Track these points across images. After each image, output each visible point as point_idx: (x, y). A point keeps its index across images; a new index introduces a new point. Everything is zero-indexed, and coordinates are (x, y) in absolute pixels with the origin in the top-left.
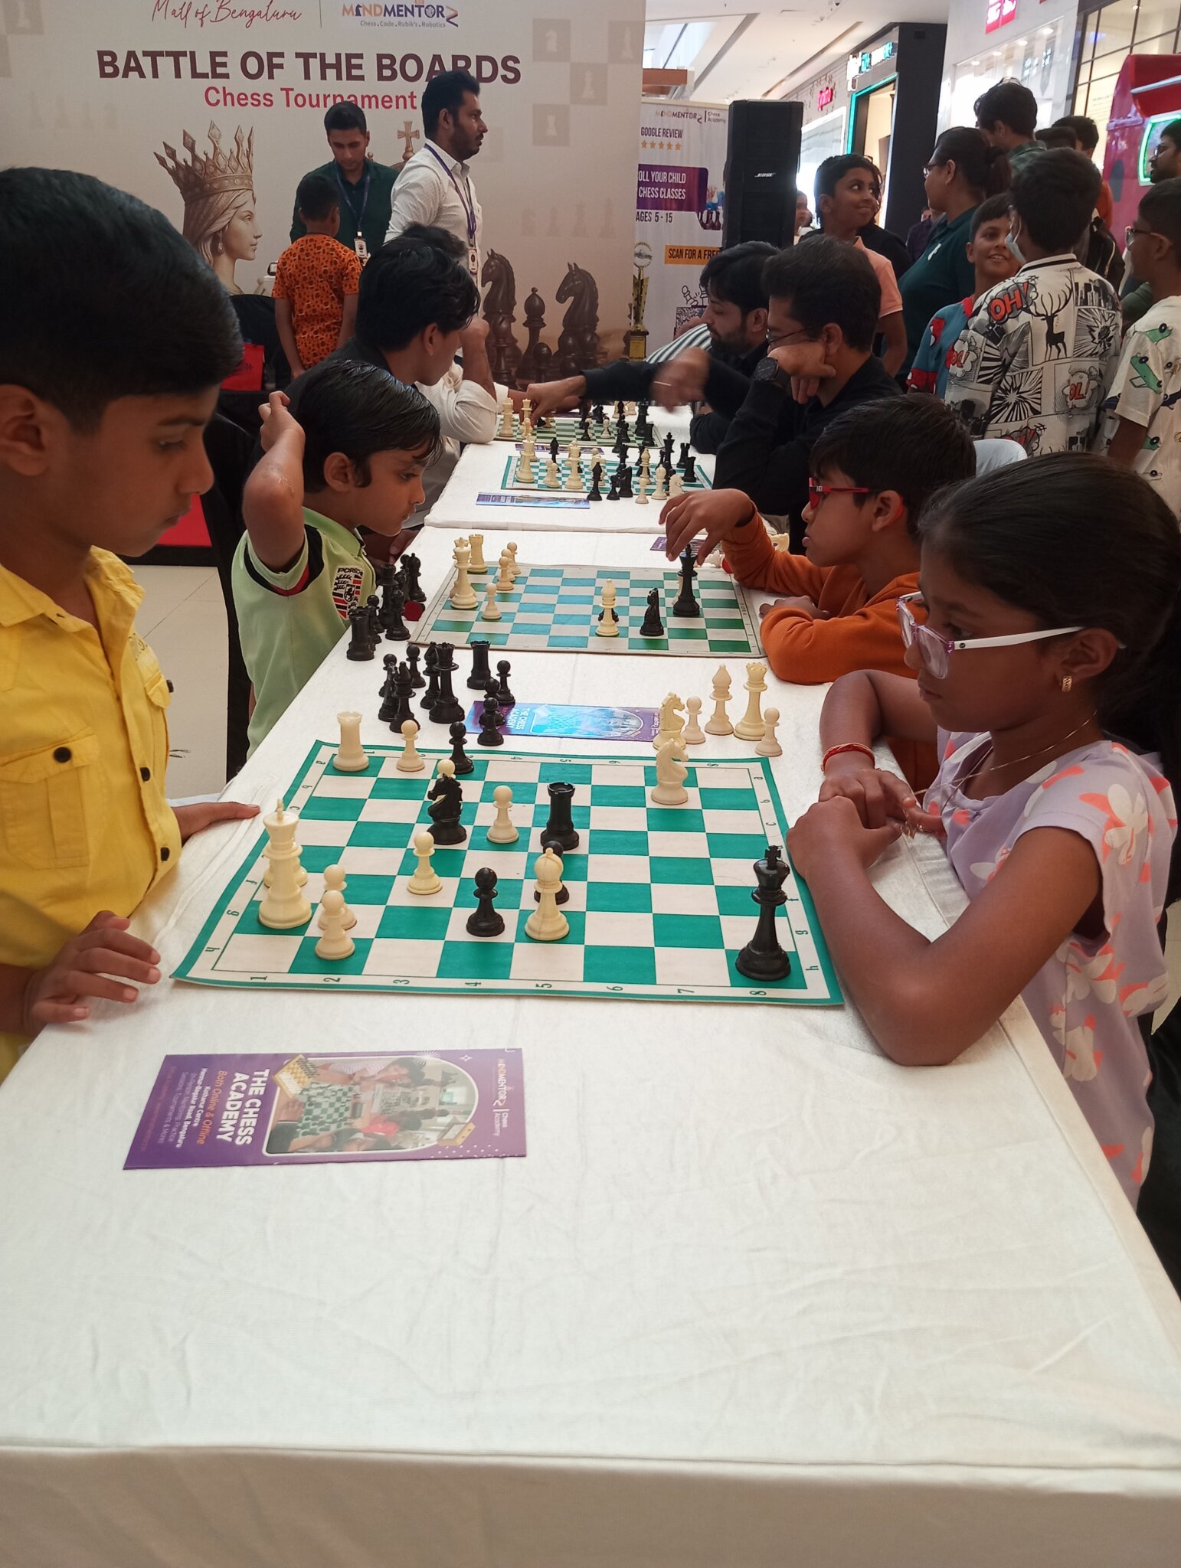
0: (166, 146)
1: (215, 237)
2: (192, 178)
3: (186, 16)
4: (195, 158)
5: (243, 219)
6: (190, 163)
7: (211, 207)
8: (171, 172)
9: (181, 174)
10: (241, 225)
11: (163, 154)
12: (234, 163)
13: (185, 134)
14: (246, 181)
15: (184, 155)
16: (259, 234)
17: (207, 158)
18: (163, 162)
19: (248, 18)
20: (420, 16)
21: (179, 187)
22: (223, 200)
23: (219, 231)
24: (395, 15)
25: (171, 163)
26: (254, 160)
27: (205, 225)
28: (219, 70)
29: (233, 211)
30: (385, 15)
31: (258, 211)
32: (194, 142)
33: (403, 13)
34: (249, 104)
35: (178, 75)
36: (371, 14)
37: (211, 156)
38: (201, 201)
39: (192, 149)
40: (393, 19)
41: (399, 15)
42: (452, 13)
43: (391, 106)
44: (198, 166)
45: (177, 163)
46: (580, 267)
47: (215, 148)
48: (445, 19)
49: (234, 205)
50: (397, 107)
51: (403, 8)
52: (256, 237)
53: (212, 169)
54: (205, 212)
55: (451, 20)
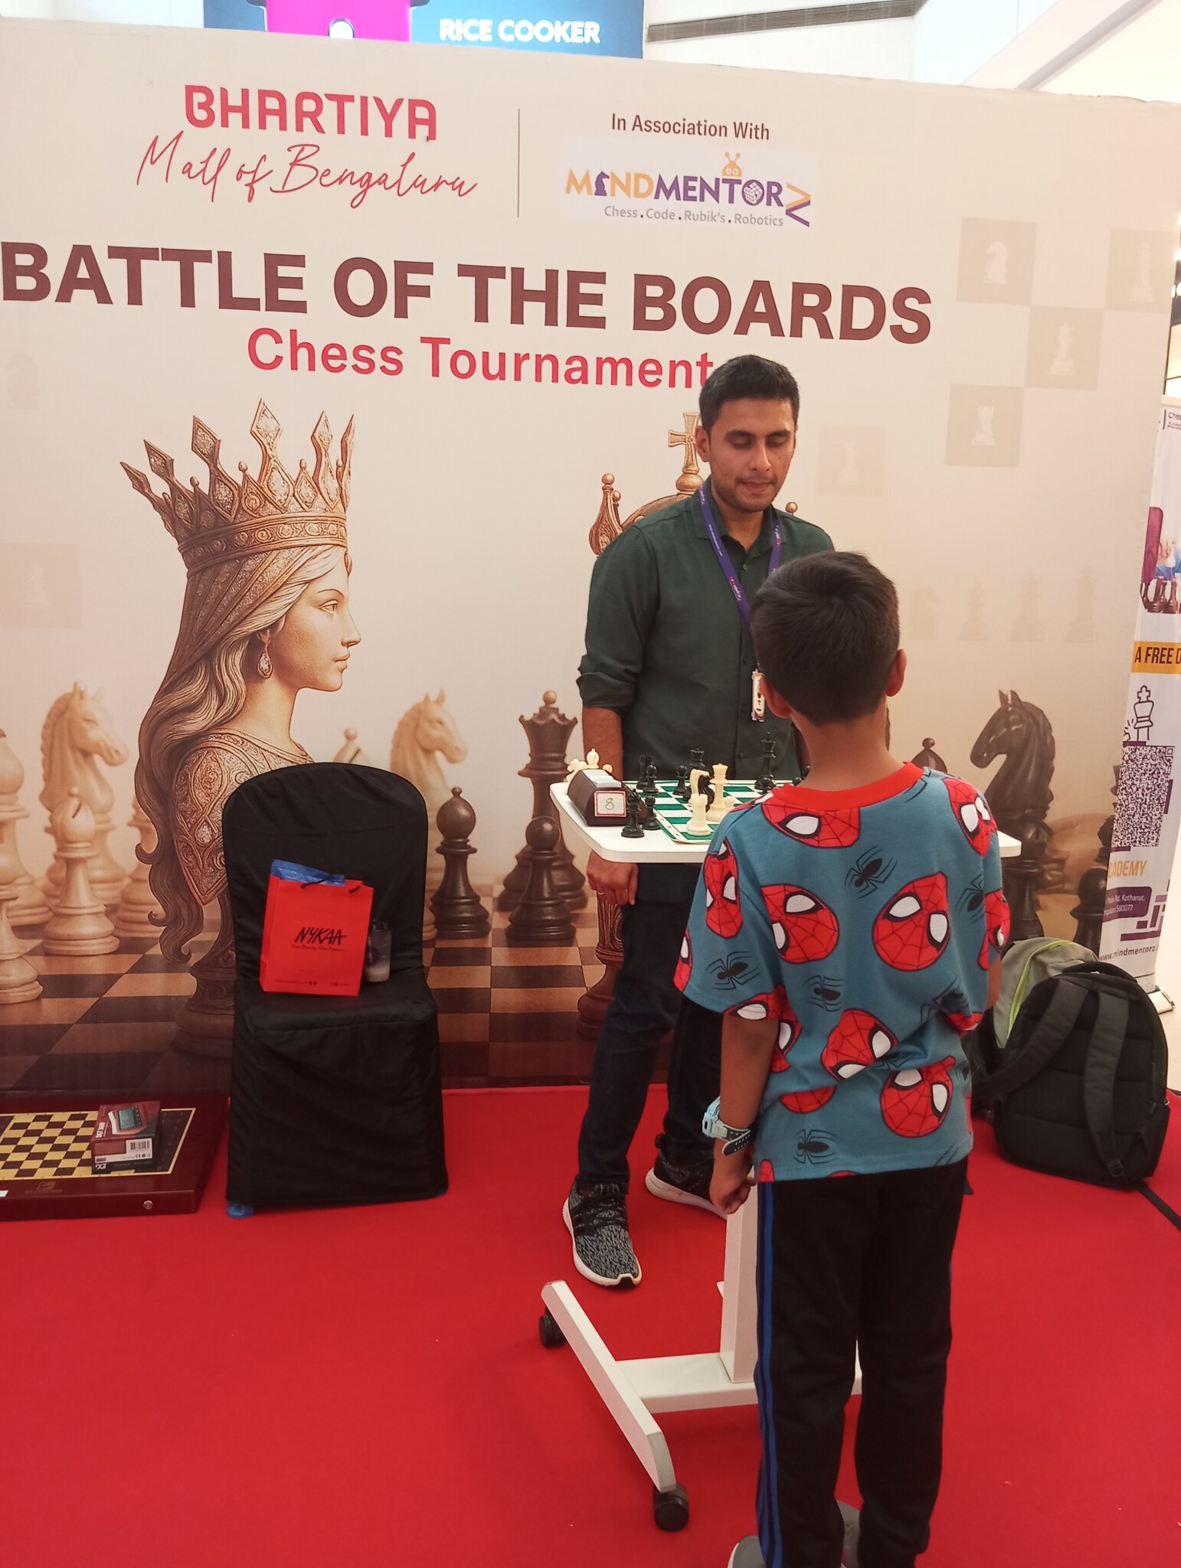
0: (150, 450)
1: (254, 644)
2: (206, 519)
3: (215, 177)
4: (217, 477)
5: (321, 606)
6: (205, 487)
7: (247, 581)
8: (158, 505)
9: (183, 510)
10: (311, 618)
11: (142, 465)
12: (306, 491)
13: (197, 425)
14: (332, 528)
15: (191, 471)
16: (355, 637)
17: (245, 477)
18: (140, 483)
19: (357, 189)
20: (731, 200)
21: (176, 536)
22: (276, 566)
23: (264, 631)
24: (678, 198)
25: (159, 487)
26: (353, 486)
27: (231, 618)
28: (285, 294)
29: (299, 589)
30: (657, 197)
31: (355, 590)
32: (216, 444)
33: (696, 193)
34: (349, 369)
35: (188, 298)
36: (628, 194)
37: (255, 474)
38: (226, 568)
39: (211, 458)
40: (673, 204)
41: (687, 198)
42: (798, 198)
43: (658, 381)
44: (223, 493)
45: (174, 487)
46: (1023, 698)
47: (266, 457)
48: (783, 210)
49: (298, 577)
50: (672, 384)
51: (697, 184)
52: (348, 644)
53: (254, 502)
54: (233, 590)
55: (794, 213)
